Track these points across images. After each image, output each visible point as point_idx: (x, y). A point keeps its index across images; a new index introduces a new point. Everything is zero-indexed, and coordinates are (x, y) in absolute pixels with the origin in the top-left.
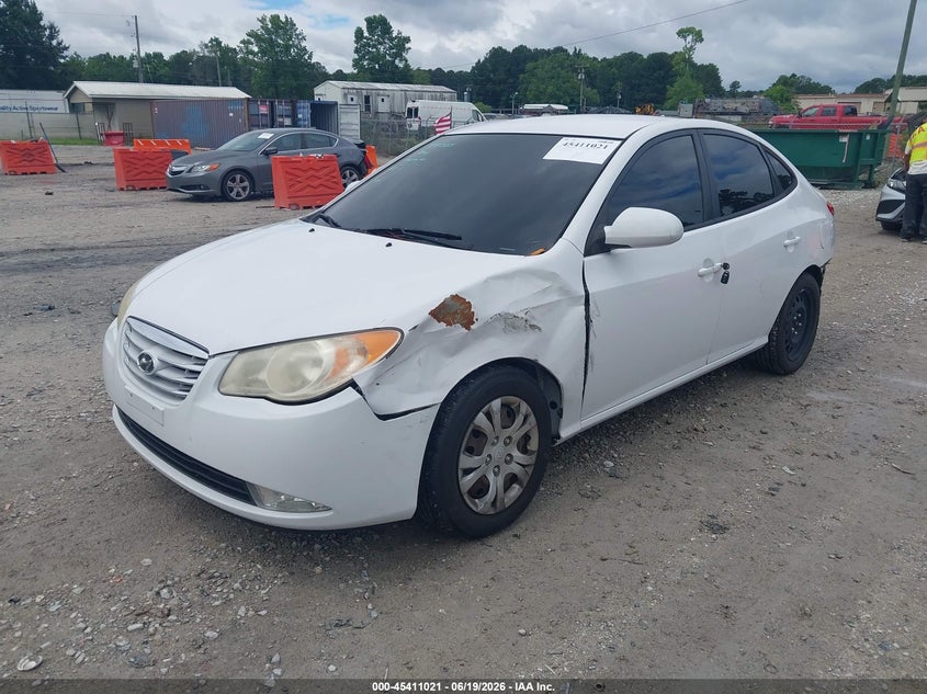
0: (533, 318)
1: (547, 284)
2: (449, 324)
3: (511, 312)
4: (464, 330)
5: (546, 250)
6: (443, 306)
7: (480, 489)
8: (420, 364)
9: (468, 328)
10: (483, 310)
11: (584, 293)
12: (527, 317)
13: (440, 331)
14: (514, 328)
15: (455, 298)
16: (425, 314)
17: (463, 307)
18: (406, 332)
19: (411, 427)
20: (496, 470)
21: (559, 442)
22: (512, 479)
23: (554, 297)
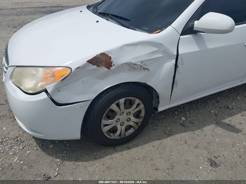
0: (145, 65)
1: (156, 49)
2: (98, 66)
3: (133, 62)
4: (107, 69)
5: (161, 31)
6: (95, 58)
7: (114, 130)
8: (83, 83)
9: (109, 68)
10: (117, 61)
11: (176, 54)
12: (142, 65)
13: (94, 69)
14: (134, 69)
15: (103, 54)
16: (85, 61)
17: (107, 58)
18: (73, 70)
19: (75, 109)
20: (122, 124)
21: (157, 112)
22: (130, 127)
23: (160, 55)
